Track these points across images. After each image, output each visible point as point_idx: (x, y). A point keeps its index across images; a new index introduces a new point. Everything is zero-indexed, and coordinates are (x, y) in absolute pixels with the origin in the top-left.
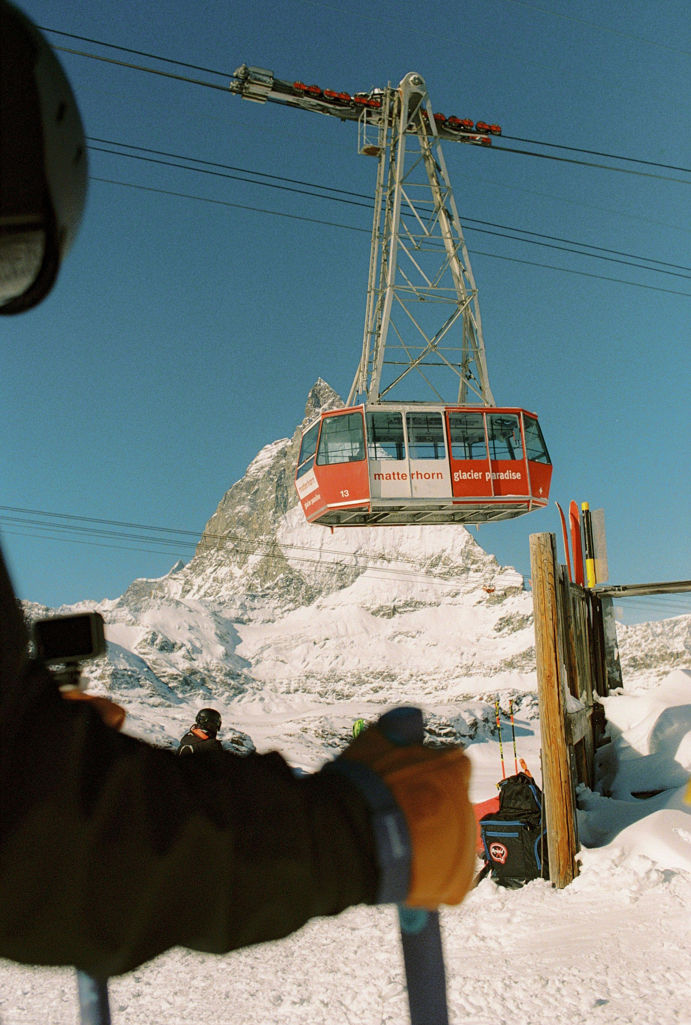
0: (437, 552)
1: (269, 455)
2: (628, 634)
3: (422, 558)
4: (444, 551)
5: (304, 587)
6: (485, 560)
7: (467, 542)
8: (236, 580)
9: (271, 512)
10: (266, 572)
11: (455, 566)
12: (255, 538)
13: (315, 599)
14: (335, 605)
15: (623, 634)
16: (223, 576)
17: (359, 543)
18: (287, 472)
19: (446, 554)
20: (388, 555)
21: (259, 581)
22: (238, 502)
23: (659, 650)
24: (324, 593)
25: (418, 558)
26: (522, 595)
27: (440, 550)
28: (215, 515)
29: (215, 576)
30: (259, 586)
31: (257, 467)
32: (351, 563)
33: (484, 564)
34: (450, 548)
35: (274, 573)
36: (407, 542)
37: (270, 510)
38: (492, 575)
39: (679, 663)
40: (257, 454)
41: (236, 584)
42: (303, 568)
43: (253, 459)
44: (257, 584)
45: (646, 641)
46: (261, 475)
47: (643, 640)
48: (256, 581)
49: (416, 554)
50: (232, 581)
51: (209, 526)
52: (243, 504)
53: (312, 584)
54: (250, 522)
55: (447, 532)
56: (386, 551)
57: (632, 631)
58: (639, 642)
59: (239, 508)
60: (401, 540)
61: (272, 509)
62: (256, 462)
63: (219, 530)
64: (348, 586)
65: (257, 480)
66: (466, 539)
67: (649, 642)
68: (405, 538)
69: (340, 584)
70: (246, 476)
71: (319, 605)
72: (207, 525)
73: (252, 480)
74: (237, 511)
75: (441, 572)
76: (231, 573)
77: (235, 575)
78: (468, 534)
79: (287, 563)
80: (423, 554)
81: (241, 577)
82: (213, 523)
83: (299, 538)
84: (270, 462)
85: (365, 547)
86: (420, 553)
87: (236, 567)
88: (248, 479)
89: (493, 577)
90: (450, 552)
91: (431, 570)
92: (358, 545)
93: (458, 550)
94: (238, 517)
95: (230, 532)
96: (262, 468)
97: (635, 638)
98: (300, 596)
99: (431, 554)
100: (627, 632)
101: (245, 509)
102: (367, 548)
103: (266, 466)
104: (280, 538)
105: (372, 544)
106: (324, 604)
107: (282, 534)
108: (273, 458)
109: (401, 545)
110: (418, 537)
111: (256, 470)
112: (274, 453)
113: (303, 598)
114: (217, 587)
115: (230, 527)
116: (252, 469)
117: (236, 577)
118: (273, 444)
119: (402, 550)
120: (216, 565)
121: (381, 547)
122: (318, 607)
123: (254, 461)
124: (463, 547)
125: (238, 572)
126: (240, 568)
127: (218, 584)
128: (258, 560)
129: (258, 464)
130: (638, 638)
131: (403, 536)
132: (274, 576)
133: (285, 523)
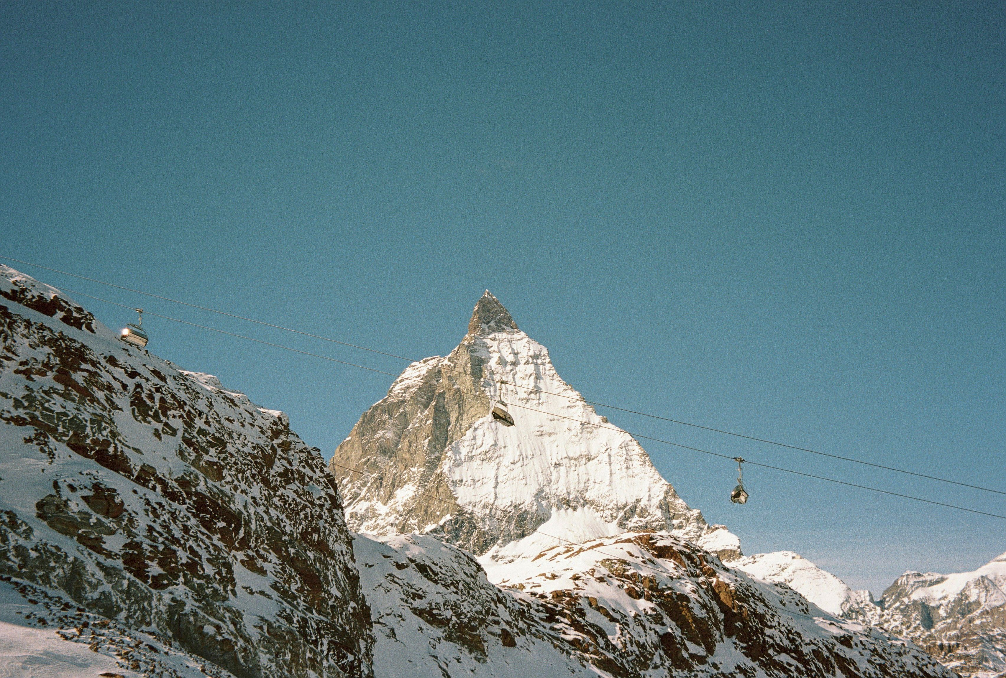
0: (631, 501)
1: (417, 374)
2: (884, 618)
3: (613, 508)
4: (638, 501)
5: (475, 534)
6: (688, 515)
7: (667, 492)
8: (380, 517)
9: (427, 441)
10: (426, 511)
11: (653, 519)
12: (405, 469)
13: (489, 548)
14: (514, 557)
15: (877, 617)
16: (362, 512)
17: (539, 485)
18: (447, 395)
19: (642, 504)
20: (574, 501)
21: (416, 521)
22: (378, 425)
23: (925, 641)
24: (500, 542)
25: (608, 507)
26: (741, 559)
27: (634, 500)
28: (349, 438)
29: (354, 510)
30: (416, 527)
31: (403, 387)
32: (531, 508)
33: (688, 520)
34: (646, 498)
35: (438, 513)
36: (594, 487)
37: (426, 439)
38: (698, 534)
39: (952, 658)
40: (402, 371)
41: (381, 523)
42: (475, 509)
43: (398, 377)
44: (415, 524)
45: (908, 628)
46: (407, 396)
47: (904, 627)
48: (413, 522)
49: (606, 503)
50: (374, 519)
51: (340, 451)
52: (384, 429)
53: (487, 529)
54: (400, 450)
55: (642, 479)
56: (571, 497)
57: (888, 615)
58: (900, 628)
59: (380, 433)
60: (586, 485)
61: (428, 437)
62: (401, 381)
63: (353, 457)
64: (528, 535)
65: (403, 402)
66: (665, 488)
67: (911, 629)
68: (591, 482)
69: (519, 532)
70: (389, 396)
71: (495, 554)
72: (338, 450)
73: (396, 401)
74: (377, 436)
75: (637, 525)
76: (373, 509)
77: (378, 512)
78: (666, 483)
79: (457, 502)
80: (615, 502)
81: (387, 514)
82: (346, 448)
83: (469, 473)
84: (418, 382)
85: (547, 490)
86: (611, 502)
87: (380, 503)
88: (390, 400)
89: (700, 536)
90: (647, 503)
91: (624, 522)
92: (538, 487)
93: (656, 501)
94: (380, 444)
95: (369, 460)
96: (408, 388)
97: (894, 624)
98: (471, 542)
99: (624, 503)
100: (883, 615)
101: (387, 434)
102: (548, 491)
103: (413, 387)
104: (447, 473)
105: (554, 487)
106: (500, 555)
107: (450, 467)
108: (421, 377)
109: (587, 490)
110: (607, 482)
111: (401, 390)
112: (424, 372)
113: (474, 545)
114: (355, 525)
115: (369, 455)
116: (397, 389)
117: (380, 515)
118: (422, 361)
119: (589, 495)
120: (350, 499)
121: (565, 491)
122: (494, 557)
123: (398, 380)
124: (662, 497)
125: (382, 509)
126: (385, 504)
127: (357, 521)
128: (411, 495)
129: (403, 383)
130: (897, 623)
131: (588, 480)
132: (438, 516)
133: (452, 455)
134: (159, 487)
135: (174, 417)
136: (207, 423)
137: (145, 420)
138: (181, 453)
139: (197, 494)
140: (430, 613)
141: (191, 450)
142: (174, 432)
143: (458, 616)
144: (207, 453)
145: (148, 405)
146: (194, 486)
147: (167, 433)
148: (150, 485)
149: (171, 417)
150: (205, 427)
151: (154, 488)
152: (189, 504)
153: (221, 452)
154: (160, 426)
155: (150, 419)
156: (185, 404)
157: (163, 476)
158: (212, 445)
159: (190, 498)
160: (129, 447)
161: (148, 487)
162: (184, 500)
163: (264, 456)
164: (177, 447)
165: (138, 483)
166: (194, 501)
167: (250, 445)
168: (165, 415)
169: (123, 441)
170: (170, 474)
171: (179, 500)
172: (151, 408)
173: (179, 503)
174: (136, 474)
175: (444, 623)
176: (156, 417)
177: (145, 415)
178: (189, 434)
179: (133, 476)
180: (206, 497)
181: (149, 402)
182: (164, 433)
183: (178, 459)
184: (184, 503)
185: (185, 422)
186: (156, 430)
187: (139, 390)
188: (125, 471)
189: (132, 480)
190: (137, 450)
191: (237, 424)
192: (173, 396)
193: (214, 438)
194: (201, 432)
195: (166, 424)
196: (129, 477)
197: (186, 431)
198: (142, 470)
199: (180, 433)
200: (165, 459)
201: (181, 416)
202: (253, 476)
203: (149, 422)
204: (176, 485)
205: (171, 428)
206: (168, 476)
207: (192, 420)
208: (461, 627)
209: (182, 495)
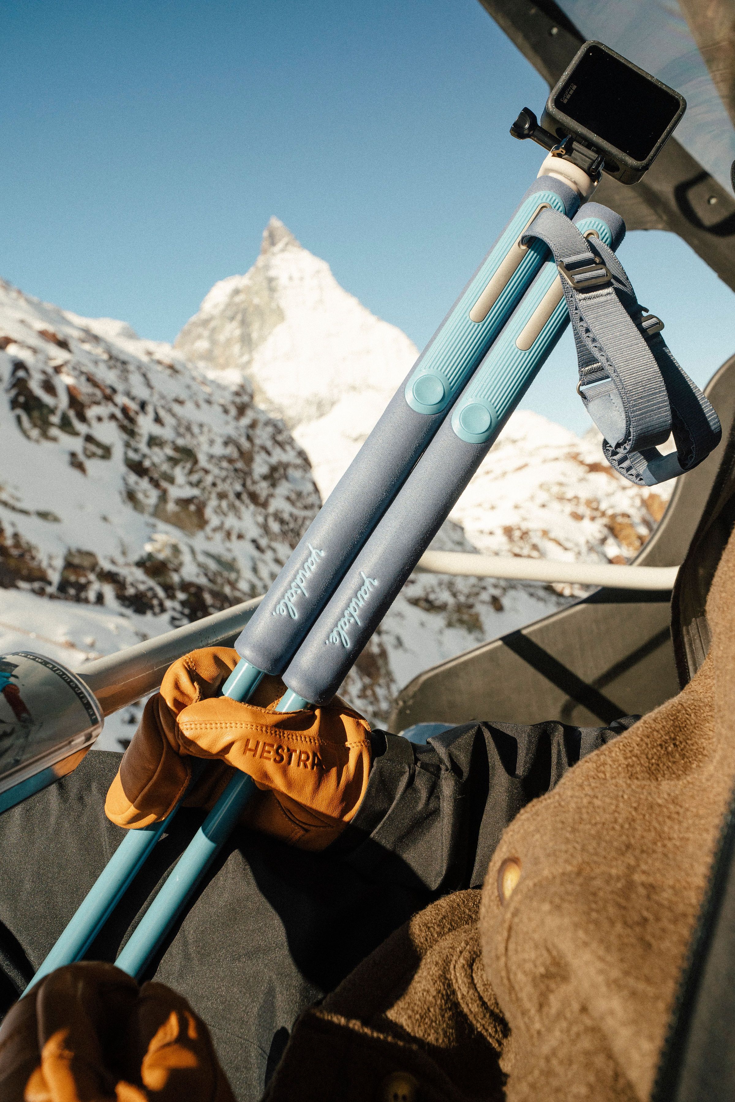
134: (109, 591)
135: (100, 419)
136: (158, 420)
137: (45, 435)
138: (131, 496)
139: (185, 586)
140: (427, 600)
141: (144, 484)
142: (106, 453)
143: (454, 595)
144: (171, 480)
145: (47, 406)
146: (176, 570)
147: (93, 455)
148: (92, 595)
149: (94, 422)
150: (157, 430)
151: (100, 599)
152: (174, 609)
153: (191, 472)
154: (77, 444)
155: (54, 432)
156: (114, 391)
157: (113, 562)
158: (173, 461)
159: (172, 597)
160: (25, 512)
161: (86, 601)
162: (161, 604)
163: (241, 453)
164: (120, 485)
165: (66, 599)
166: (183, 603)
167: (219, 441)
168: (82, 418)
169: (11, 502)
170: (124, 553)
171: (151, 607)
172: (52, 411)
173: (155, 614)
174: (55, 577)
175: (442, 608)
176: (66, 425)
177: (44, 426)
178: (136, 450)
179: (50, 583)
180: (200, 589)
181: (47, 399)
182: (89, 457)
183: (128, 510)
184: (163, 610)
185: (123, 428)
186: (73, 455)
187: (21, 374)
188: (30, 579)
189: (51, 597)
190: (44, 515)
191: (190, 405)
192: (91, 380)
193: (177, 449)
194: (153, 441)
195: (89, 439)
196: (41, 593)
197: (127, 445)
198: (69, 565)
199: (118, 452)
200: (105, 519)
201: (113, 417)
202: (238, 496)
203: (54, 439)
204: (139, 574)
205: (98, 444)
206: (120, 560)
207: (132, 421)
208: (460, 608)
209: (155, 596)
